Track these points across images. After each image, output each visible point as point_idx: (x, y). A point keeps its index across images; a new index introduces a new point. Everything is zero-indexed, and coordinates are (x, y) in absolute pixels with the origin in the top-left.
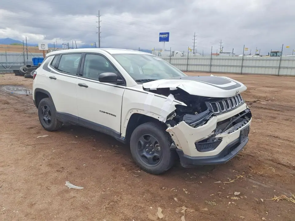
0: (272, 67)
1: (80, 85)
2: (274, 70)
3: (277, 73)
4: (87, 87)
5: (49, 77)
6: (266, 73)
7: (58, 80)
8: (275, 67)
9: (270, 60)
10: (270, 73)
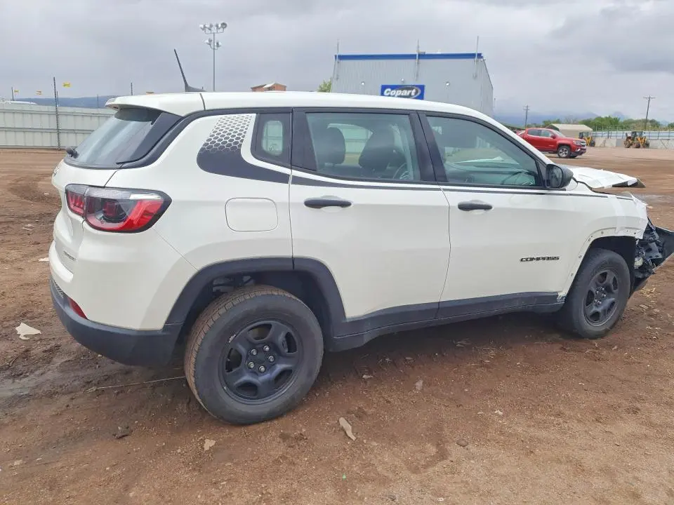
0: (42, 131)
1: (465, 207)
2: (47, 136)
3: (55, 144)
4: (487, 208)
5: (303, 201)
6: (30, 144)
7: (356, 205)
8: (49, 131)
9: (32, 113)
10: (38, 143)
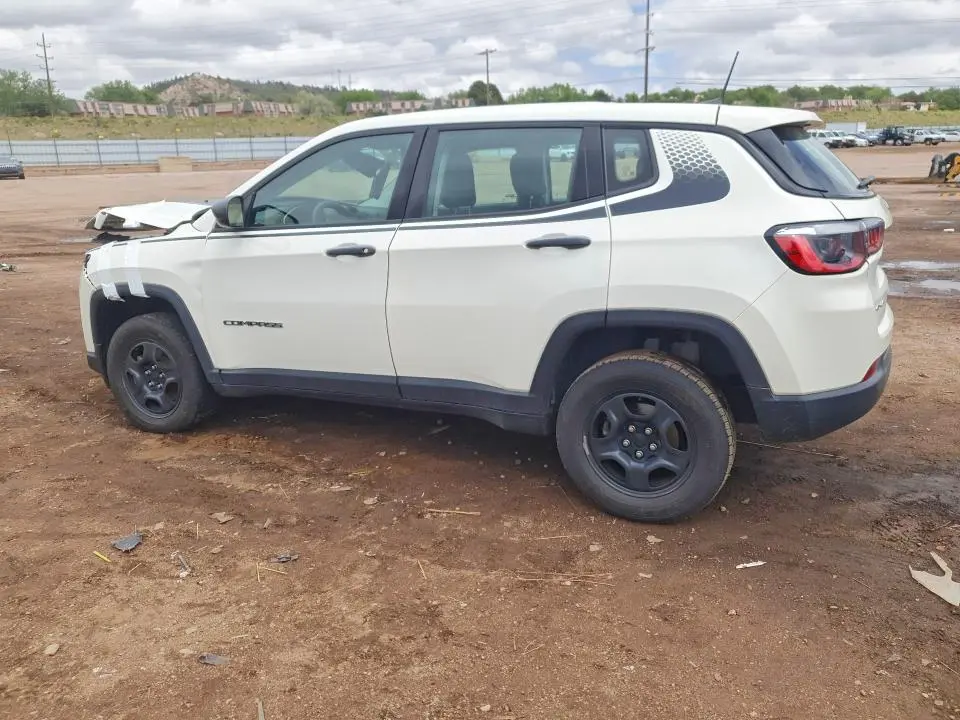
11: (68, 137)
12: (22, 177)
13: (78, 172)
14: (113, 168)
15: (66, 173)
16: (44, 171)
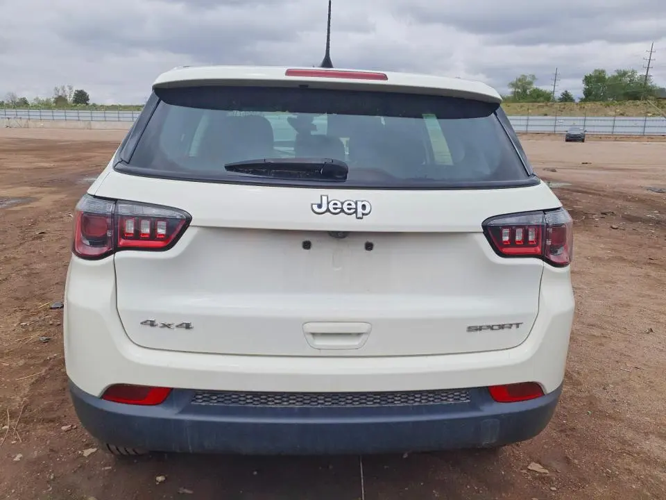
11: (630, 114)
12: (583, 141)
13: (624, 139)
14: (651, 138)
15: (616, 140)
16: (601, 138)
